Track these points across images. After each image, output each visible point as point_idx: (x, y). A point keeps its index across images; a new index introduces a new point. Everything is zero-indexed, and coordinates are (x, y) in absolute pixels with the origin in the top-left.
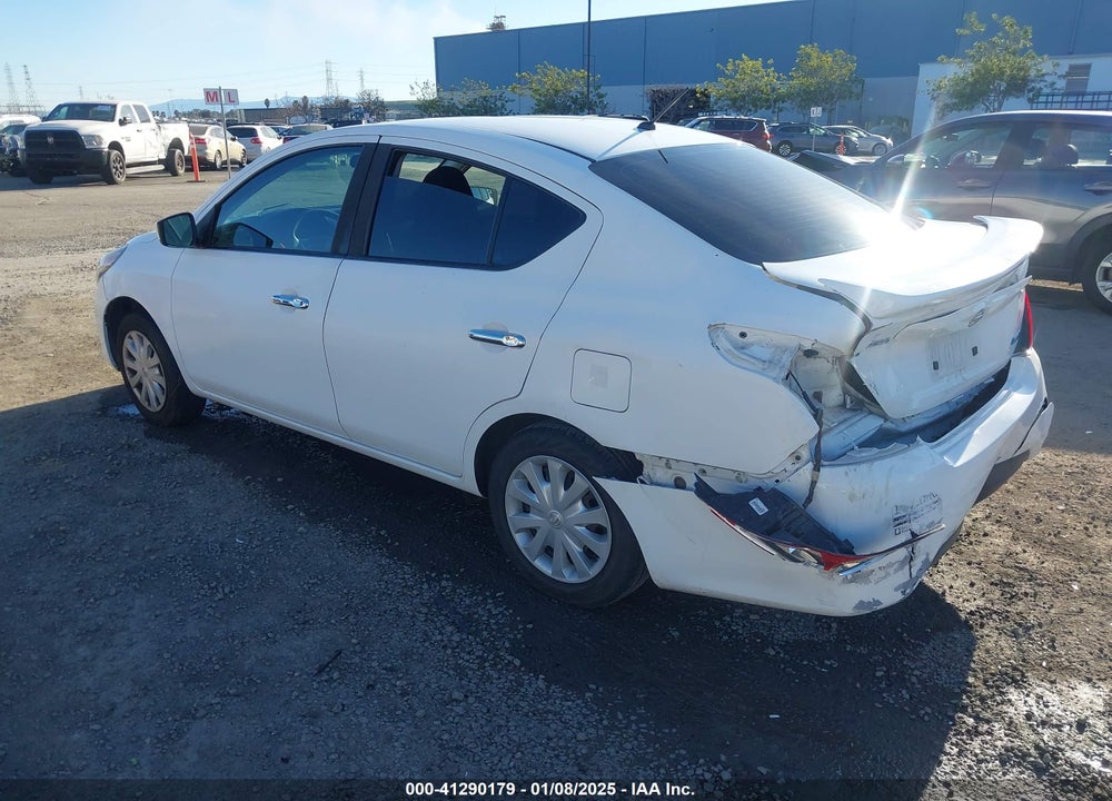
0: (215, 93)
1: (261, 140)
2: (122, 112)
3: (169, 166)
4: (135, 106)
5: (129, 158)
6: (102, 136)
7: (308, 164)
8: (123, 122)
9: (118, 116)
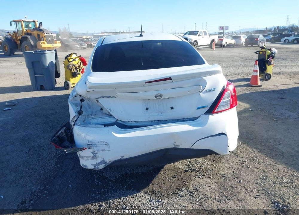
0: (222, 27)
1: (242, 39)
2: (200, 33)
3: (210, 46)
4: (204, 32)
5: (199, 44)
6: (193, 39)
7: (254, 45)
8: (199, 36)
9: (199, 34)
